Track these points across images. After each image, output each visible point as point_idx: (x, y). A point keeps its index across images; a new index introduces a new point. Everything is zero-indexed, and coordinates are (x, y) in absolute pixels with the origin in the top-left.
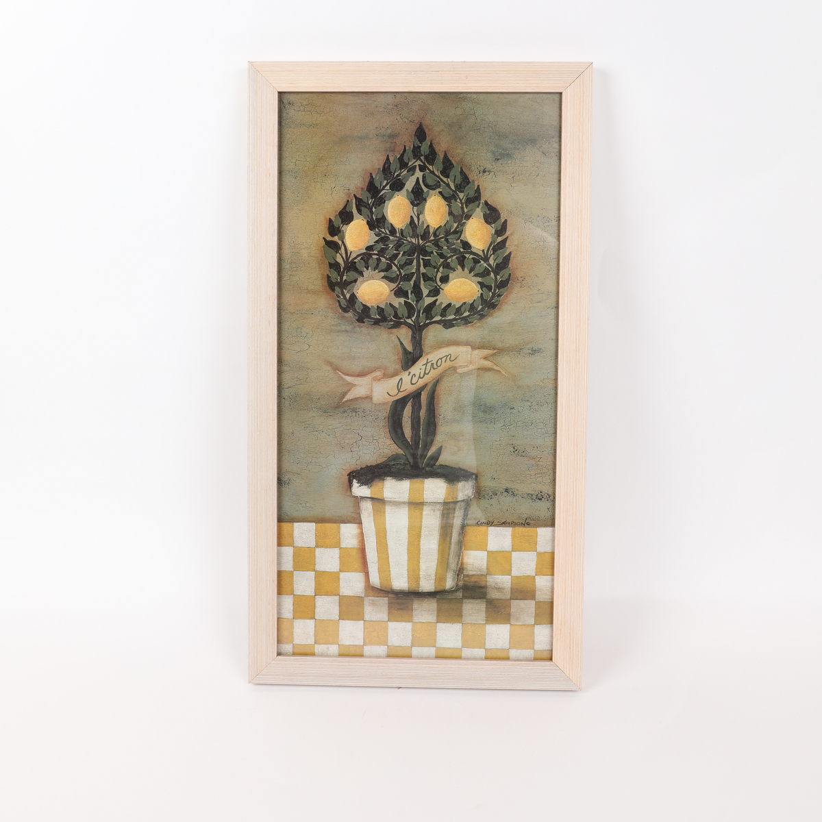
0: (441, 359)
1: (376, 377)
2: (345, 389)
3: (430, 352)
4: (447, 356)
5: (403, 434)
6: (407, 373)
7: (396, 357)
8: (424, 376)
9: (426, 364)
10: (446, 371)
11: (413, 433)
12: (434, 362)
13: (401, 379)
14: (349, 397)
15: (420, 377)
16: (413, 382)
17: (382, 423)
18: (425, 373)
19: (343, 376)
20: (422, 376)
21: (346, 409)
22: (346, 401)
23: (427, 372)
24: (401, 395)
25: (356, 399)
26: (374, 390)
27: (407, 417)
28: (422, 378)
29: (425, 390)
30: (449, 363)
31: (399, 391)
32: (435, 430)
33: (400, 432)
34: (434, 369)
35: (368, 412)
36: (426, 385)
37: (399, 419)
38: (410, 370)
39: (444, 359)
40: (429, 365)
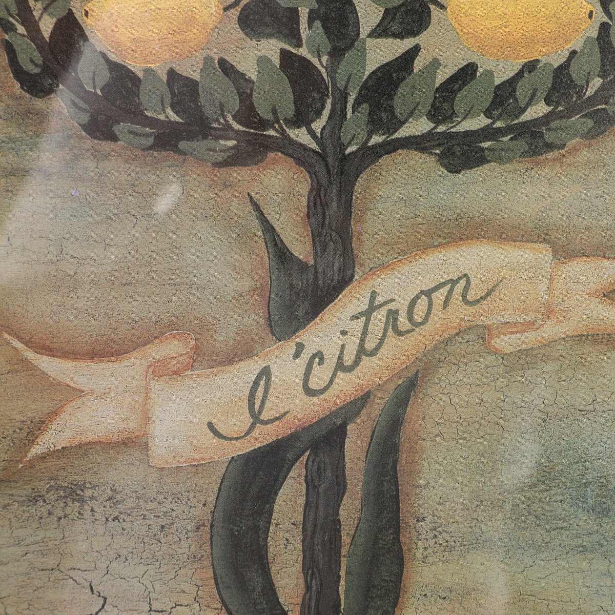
0: (428, 293)
1: (163, 362)
2: (35, 408)
3: (384, 267)
4: (454, 283)
5: (269, 589)
6: (290, 347)
7: (246, 284)
8: (357, 361)
9: (367, 314)
10: (447, 342)
11: (308, 588)
12: (401, 305)
13: (266, 372)
14: (52, 439)
15: (340, 366)
16: (314, 384)
17: (186, 548)
18: (362, 352)
19: (30, 355)
20: (348, 360)
21: (43, 486)
22: (43, 457)
23: (370, 345)
24: (264, 436)
25: (83, 449)
26: (157, 413)
27: (287, 525)
28: (350, 369)
29: (361, 418)
30: (459, 313)
31: (256, 418)
32: (400, 575)
33: (256, 581)
34: (399, 333)
35: (132, 503)
36: (364, 399)
37: (256, 529)
38: (303, 336)
39: (439, 296)
40: (380, 316)
